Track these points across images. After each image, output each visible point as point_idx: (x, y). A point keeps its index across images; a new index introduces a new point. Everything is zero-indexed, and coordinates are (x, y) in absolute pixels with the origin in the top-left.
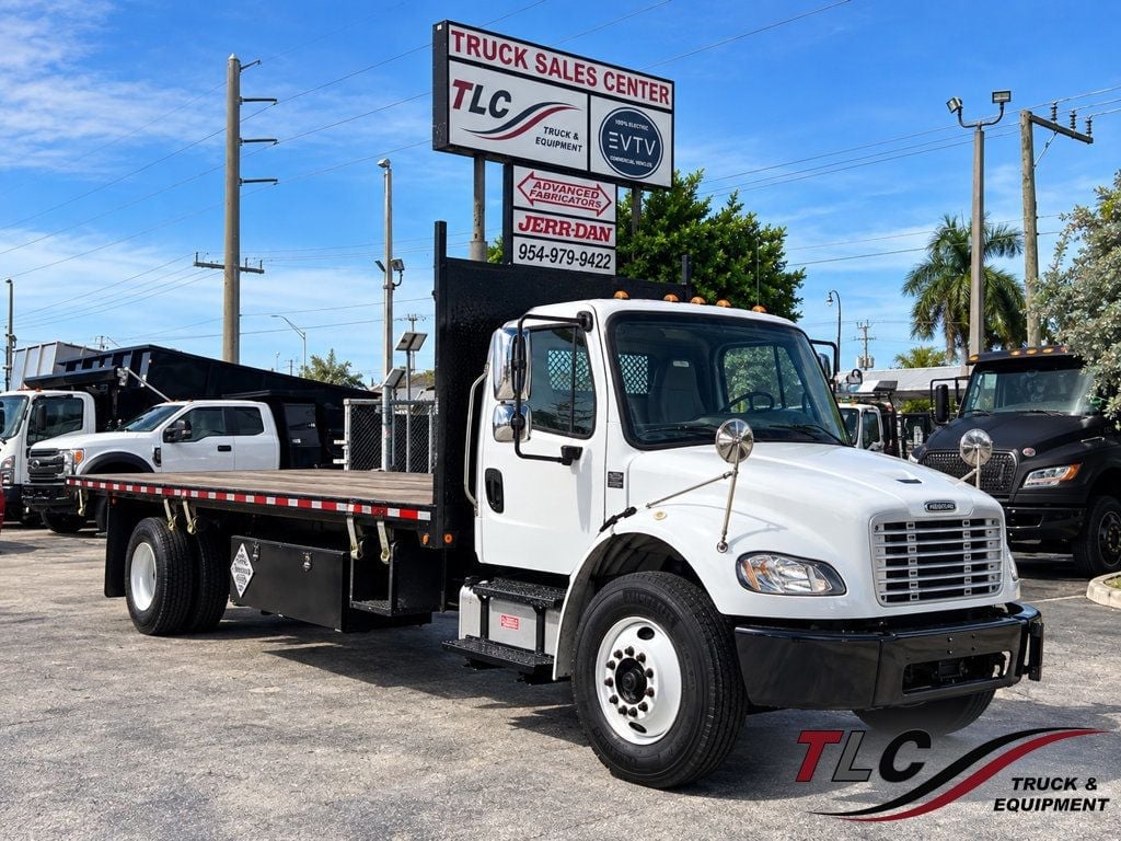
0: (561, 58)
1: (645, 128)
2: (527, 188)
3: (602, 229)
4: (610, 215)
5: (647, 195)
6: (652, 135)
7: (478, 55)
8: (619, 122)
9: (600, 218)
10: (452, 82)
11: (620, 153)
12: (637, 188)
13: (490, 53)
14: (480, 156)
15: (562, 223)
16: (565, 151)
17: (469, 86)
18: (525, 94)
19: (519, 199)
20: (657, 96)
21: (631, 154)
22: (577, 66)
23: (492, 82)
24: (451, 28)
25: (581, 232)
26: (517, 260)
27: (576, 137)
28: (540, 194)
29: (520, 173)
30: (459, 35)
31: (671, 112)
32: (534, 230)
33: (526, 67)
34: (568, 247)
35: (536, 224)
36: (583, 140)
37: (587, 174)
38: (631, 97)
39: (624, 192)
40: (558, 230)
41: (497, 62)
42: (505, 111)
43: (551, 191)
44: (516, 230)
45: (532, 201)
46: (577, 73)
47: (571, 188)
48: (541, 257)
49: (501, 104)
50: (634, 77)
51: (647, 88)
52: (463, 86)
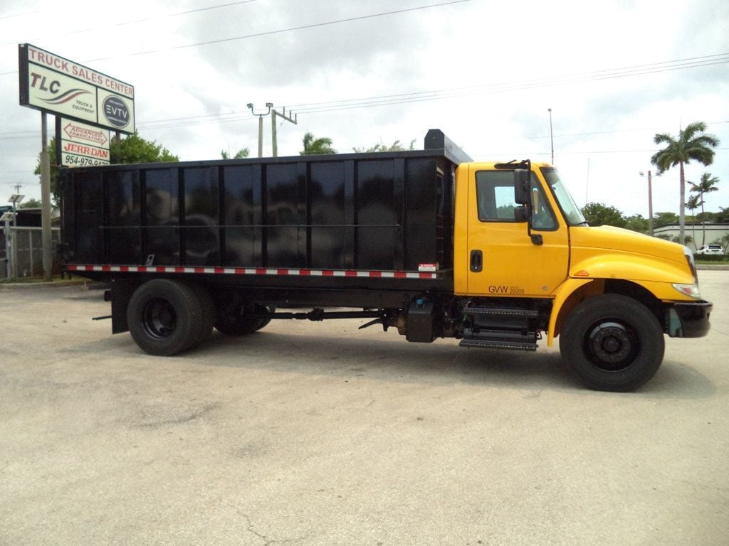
0: (85, 70)
1: (122, 105)
2: (69, 129)
3: (104, 152)
4: (107, 145)
5: (123, 137)
6: (125, 108)
7: (43, 61)
8: (111, 101)
9: (103, 146)
10: (30, 74)
11: (112, 115)
12: (118, 132)
13: (49, 61)
14: (44, 112)
15: (85, 148)
16: (86, 112)
17: (39, 77)
18: (66, 84)
19: (64, 135)
20: (128, 92)
21: (117, 116)
22: (93, 74)
23: (51, 77)
24: (29, 47)
25: (94, 152)
26: (64, 163)
27: (91, 106)
28: (74, 133)
29: (64, 122)
30: (33, 51)
31: (133, 99)
32: (72, 150)
33: (68, 71)
34: (89, 159)
35: (73, 148)
36: (94, 108)
37: (97, 125)
38: (117, 91)
39: (113, 134)
40: (83, 151)
41: (53, 66)
42: (57, 91)
43: (80, 133)
44: (63, 149)
45: (70, 136)
46: (93, 77)
47: (90, 132)
48: (76, 162)
49: (55, 87)
50: (118, 83)
51: (124, 88)
52: (36, 76)
